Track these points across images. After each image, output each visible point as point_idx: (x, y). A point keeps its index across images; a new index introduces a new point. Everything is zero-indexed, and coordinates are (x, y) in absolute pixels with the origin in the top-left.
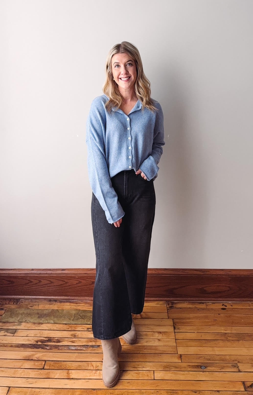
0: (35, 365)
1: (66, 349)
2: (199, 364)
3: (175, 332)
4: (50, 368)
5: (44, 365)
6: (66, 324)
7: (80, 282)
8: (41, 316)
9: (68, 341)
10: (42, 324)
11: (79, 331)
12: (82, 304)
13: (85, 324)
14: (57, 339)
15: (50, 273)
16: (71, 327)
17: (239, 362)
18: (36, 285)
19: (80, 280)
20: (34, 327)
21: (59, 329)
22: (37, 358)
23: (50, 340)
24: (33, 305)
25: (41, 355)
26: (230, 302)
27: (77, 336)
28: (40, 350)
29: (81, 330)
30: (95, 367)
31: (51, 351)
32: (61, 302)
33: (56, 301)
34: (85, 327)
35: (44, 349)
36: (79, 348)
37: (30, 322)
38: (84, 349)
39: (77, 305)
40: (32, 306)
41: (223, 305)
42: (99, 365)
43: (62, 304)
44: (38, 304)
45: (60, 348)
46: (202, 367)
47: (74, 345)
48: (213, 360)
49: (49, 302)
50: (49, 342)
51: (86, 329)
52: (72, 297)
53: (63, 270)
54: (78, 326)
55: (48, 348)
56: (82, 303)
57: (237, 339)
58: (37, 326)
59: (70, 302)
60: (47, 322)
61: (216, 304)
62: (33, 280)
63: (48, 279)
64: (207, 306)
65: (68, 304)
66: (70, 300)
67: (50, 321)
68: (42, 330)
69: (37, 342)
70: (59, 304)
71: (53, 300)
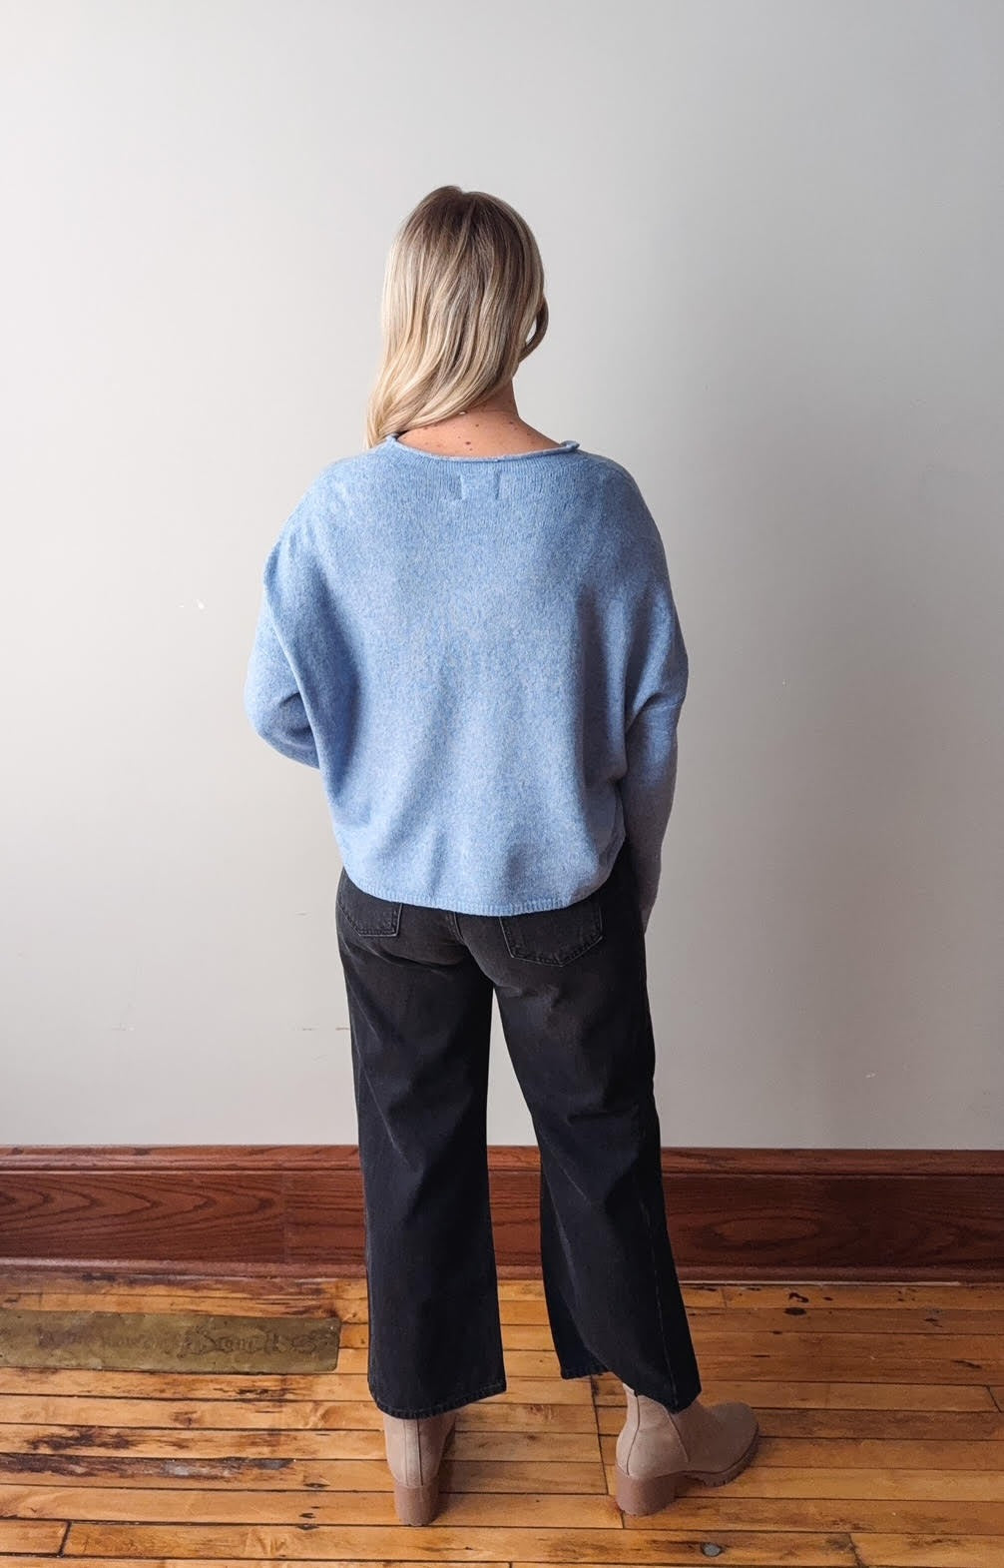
0: (25, 1538)
1: (151, 1472)
2: (699, 1537)
3: (596, 1407)
4: (88, 1552)
5: (65, 1538)
6: (152, 1373)
7: (209, 1202)
8: (52, 1339)
9: (159, 1441)
10: (55, 1370)
11: (208, 1400)
12: (219, 1289)
13: (230, 1374)
14: (114, 1432)
15: (90, 1164)
16: (174, 1384)
17: (859, 1528)
18: (33, 1213)
19: (211, 1194)
20: (20, 1383)
21: (124, 1392)
22: (35, 1511)
23: (87, 1435)
24: (20, 1294)
25: (52, 1497)
26: (819, 1283)
27: (197, 1421)
28: (47, 1476)
29: (216, 1397)
30: (271, 1546)
31: (91, 1480)
32: (132, 1283)
33: (110, 1277)
34: (229, 1383)
35: (63, 1474)
36: (205, 1471)
37: (6, 1362)
38: (226, 1473)
39: (197, 1295)
40: (14, 1297)
41: (792, 1295)
42: (288, 1539)
43: (138, 1290)
44: (39, 1291)
45: (130, 1472)
46: (706, 1549)
47: (185, 1460)
48: (753, 1521)
49: (85, 1285)
50: (81, 1445)
51: (233, 1394)
52: (176, 1262)
53: (141, 1154)
54: (202, 1381)
55: (79, 1470)
56: (219, 1286)
57: (850, 1434)
58: (33, 1381)
59: (170, 1283)
60: (74, 1363)
61: (764, 1292)
62: (18, 1195)
63: (79, 1189)
64: (727, 1297)
65: (161, 1290)
66: (169, 1274)
67: (90, 1361)
68: (55, 1396)
69: (35, 1444)
70: (124, 1290)
71: (98, 1274)
